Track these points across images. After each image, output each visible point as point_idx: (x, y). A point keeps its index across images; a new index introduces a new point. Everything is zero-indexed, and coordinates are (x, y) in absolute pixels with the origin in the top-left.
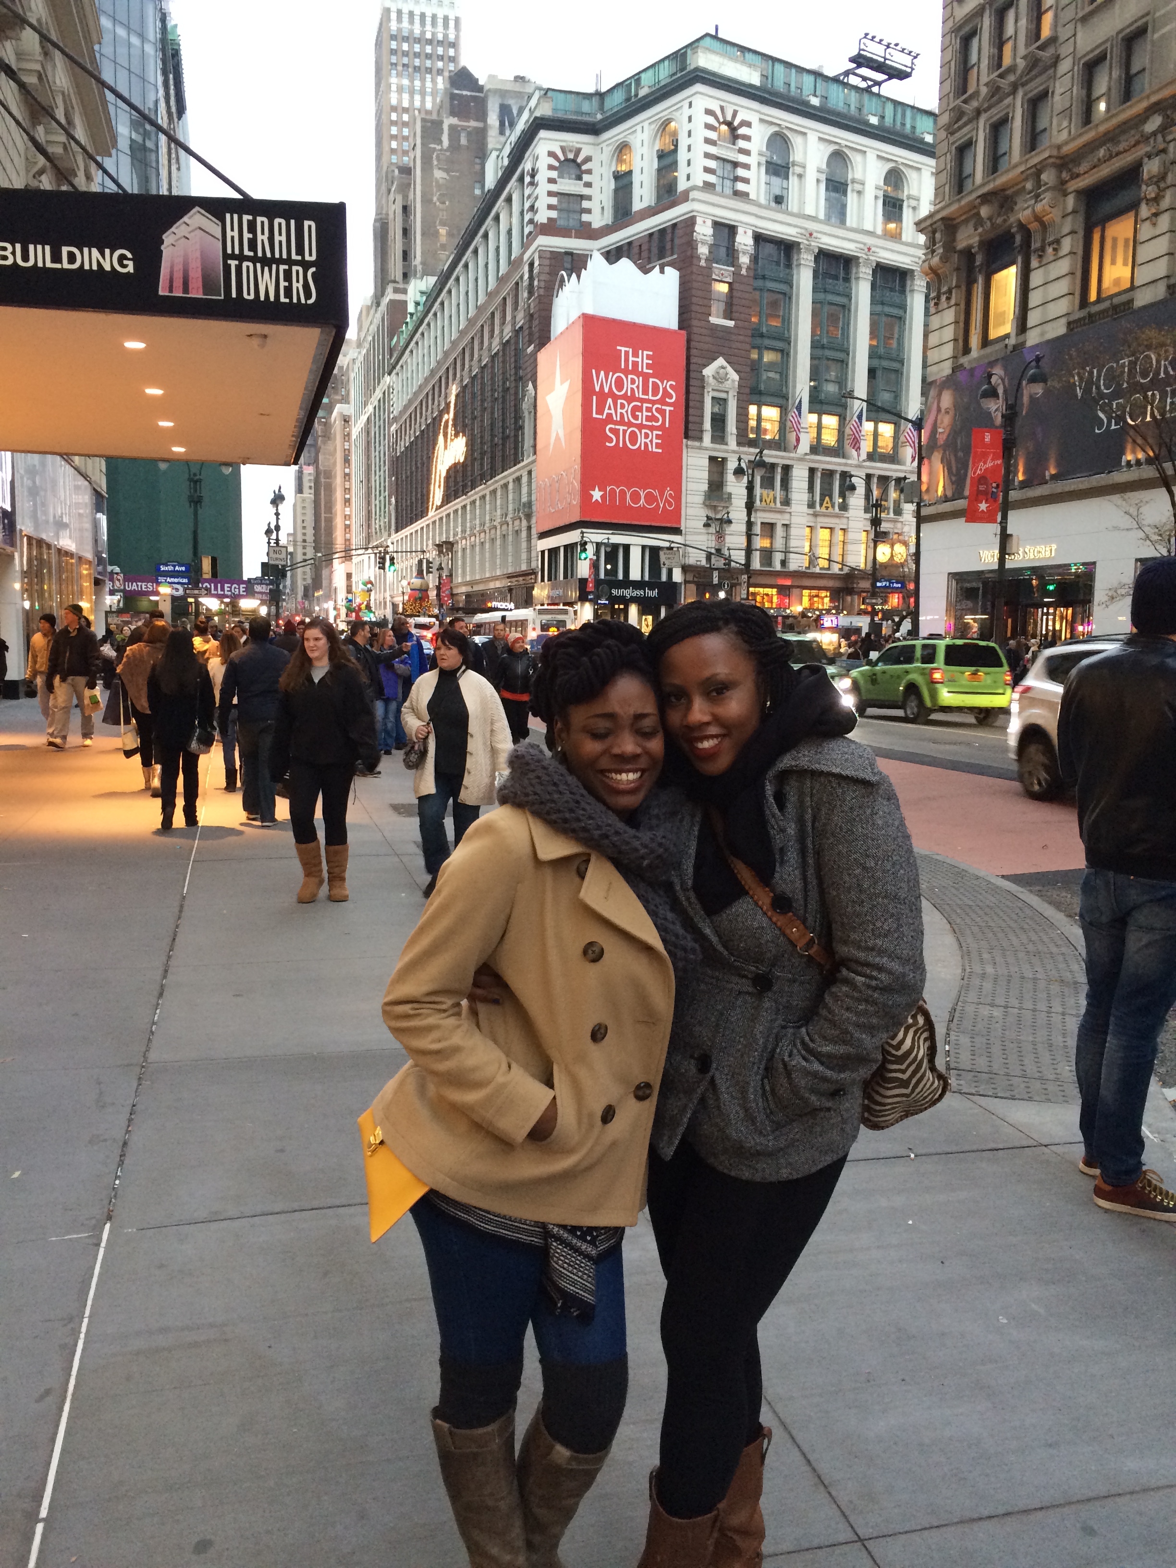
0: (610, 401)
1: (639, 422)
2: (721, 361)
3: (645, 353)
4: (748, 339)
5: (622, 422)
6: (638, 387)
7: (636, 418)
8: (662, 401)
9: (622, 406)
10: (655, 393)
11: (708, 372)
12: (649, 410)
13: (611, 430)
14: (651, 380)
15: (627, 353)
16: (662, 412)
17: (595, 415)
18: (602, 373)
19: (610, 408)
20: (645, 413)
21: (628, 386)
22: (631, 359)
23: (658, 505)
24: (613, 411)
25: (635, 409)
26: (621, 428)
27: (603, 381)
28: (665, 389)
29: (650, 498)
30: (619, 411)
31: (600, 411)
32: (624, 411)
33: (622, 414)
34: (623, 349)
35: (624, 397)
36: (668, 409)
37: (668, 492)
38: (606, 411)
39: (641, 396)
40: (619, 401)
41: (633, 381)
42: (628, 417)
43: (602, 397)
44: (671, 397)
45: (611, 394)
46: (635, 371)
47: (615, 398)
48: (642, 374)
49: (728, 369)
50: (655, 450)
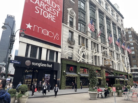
1: (48, 11)
2: (72, 9)
4: (78, 8)
6: (48, 1)
8: (56, 9)
11: (69, 9)
17: (31, 1)
19: (37, 2)
24: (39, 3)
26: (42, 10)
29: (51, 34)
30: (41, 4)
31: (34, 1)
35: (43, 1)
36: (58, 12)
38: (36, 2)
39: (49, 4)
40: (41, 2)
42: (44, 8)
44: (59, 10)
49: (73, 11)
50: (53, 21)
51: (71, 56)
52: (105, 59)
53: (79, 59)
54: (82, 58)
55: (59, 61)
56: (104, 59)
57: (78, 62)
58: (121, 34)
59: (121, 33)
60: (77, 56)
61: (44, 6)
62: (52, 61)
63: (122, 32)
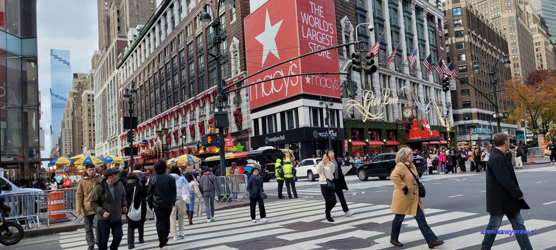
0: (309, 29)
1: (321, 42)
2: (346, 17)
3: (320, 7)
4: (354, 9)
5: (314, 41)
6: (319, 24)
7: (320, 40)
8: (328, 33)
9: (314, 34)
10: (326, 29)
11: (342, 21)
12: (324, 36)
13: (311, 45)
14: (324, 21)
15: (313, 5)
16: (329, 38)
17: (304, 36)
18: (305, 14)
19: (309, 34)
20: (323, 38)
21: (315, 23)
22: (315, 9)
23: (332, 86)
24: (310, 35)
25: (320, 35)
26: (315, 44)
27: (306, 19)
28: (329, 27)
29: (329, 83)
30: (313, 35)
31: (306, 35)
32: (315, 36)
33: (314, 36)
34: (312, 3)
35: (314, 28)
36: (331, 37)
37: (335, 81)
38: (308, 35)
39: (321, 29)
40: (313, 30)
41: (317, 22)
42: (317, 39)
43: (307, 26)
44: (332, 32)
45: (309, 25)
46: (317, 16)
47: (311, 28)
48: (319, 17)
49: (349, 22)
50: (328, 58)
51: (352, 113)
52: (403, 105)
53: (365, 116)
54: (368, 113)
55: (342, 126)
56: (400, 106)
57: (364, 121)
58: (434, 32)
59: (435, 28)
60: (360, 111)
61: (316, 36)
62: (333, 127)
63: (437, 26)
